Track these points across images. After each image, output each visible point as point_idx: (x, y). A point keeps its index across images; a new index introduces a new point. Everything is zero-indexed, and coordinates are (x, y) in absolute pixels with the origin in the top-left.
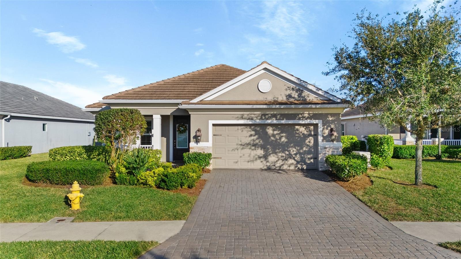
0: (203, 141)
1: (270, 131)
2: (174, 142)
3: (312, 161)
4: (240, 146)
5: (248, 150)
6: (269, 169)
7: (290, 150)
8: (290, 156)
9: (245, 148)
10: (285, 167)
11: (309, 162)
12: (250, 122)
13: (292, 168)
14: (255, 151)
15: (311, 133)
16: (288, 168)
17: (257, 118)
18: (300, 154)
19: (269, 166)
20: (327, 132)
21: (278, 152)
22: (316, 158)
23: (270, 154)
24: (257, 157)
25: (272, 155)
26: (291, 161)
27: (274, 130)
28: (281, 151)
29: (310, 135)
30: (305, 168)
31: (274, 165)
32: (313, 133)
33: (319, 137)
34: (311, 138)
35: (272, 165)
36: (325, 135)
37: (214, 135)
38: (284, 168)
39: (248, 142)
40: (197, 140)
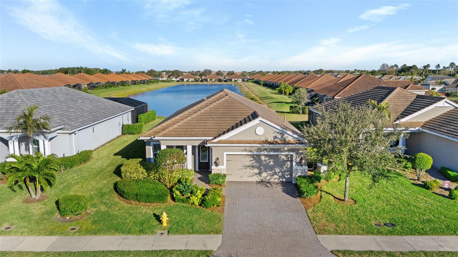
0: (220, 165)
1: (263, 158)
2: (199, 158)
3: (289, 176)
4: (243, 167)
5: (249, 169)
6: (262, 182)
7: (275, 170)
8: (275, 173)
9: (247, 169)
10: (272, 180)
11: (287, 177)
12: (251, 153)
13: (277, 180)
14: (253, 170)
15: (289, 159)
16: (274, 181)
17: (255, 150)
18: (281, 172)
19: (262, 179)
20: (298, 160)
21: (268, 171)
22: (291, 175)
23: (263, 172)
24: (254, 174)
25: (264, 173)
26: (276, 176)
27: (265, 157)
28: (270, 170)
29: (288, 161)
30: (284, 181)
31: (265, 179)
32: (290, 159)
33: (294, 163)
34: (288, 162)
35: (264, 178)
36: (297, 161)
37: (227, 161)
38: (271, 181)
39: (249, 165)
40: (217, 164)
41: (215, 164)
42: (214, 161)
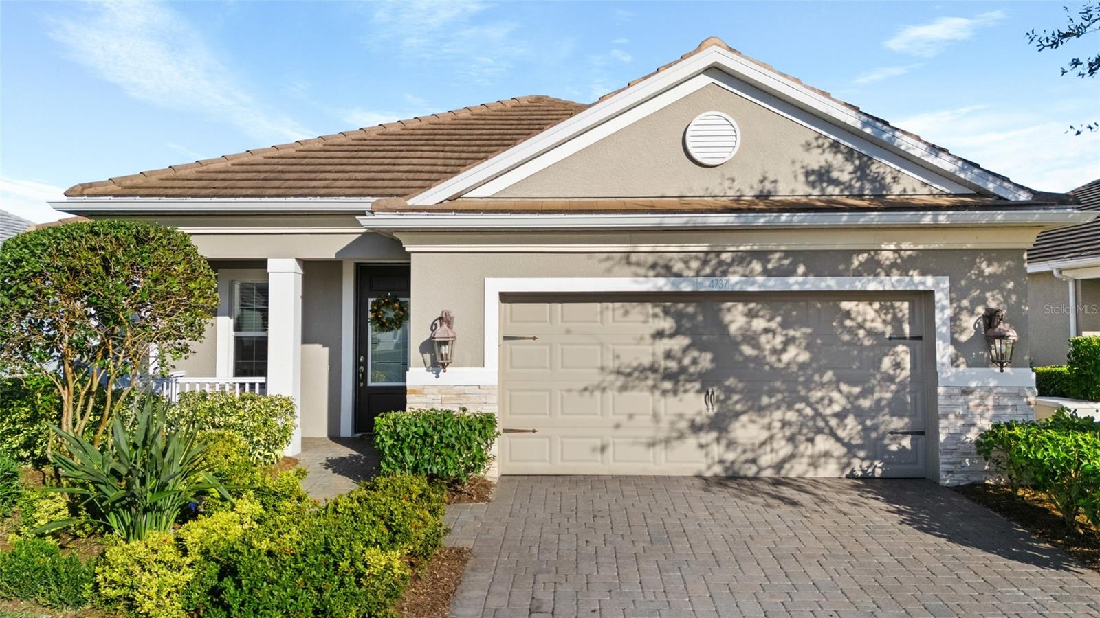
0: (461, 364)
1: (736, 318)
2: (359, 365)
3: (907, 442)
4: (612, 377)
5: (647, 394)
6: (731, 479)
8: (816, 426)
9: (633, 387)
10: (797, 469)
11: (894, 448)
12: (662, 284)
13: (830, 470)
14: (671, 400)
15: (902, 330)
16: (811, 475)
17: (686, 262)
18: (856, 416)
19: (733, 462)
20: (970, 323)
21: (769, 406)
22: (922, 433)
23: (737, 415)
24: (683, 425)
25: (744, 418)
26: (823, 443)
27: (751, 315)
28: (783, 400)
29: (899, 338)
30: (878, 472)
31: (754, 461)
32: (907, 329)
33: (940, 344)
34: (901, 348)
35: (744, 457)
36: (964, 338)
37: (506, 338)
38: (793, 475)
39: (646, 361)
40: (438, 360)
41: (428, 357)
42: (419, 331)
